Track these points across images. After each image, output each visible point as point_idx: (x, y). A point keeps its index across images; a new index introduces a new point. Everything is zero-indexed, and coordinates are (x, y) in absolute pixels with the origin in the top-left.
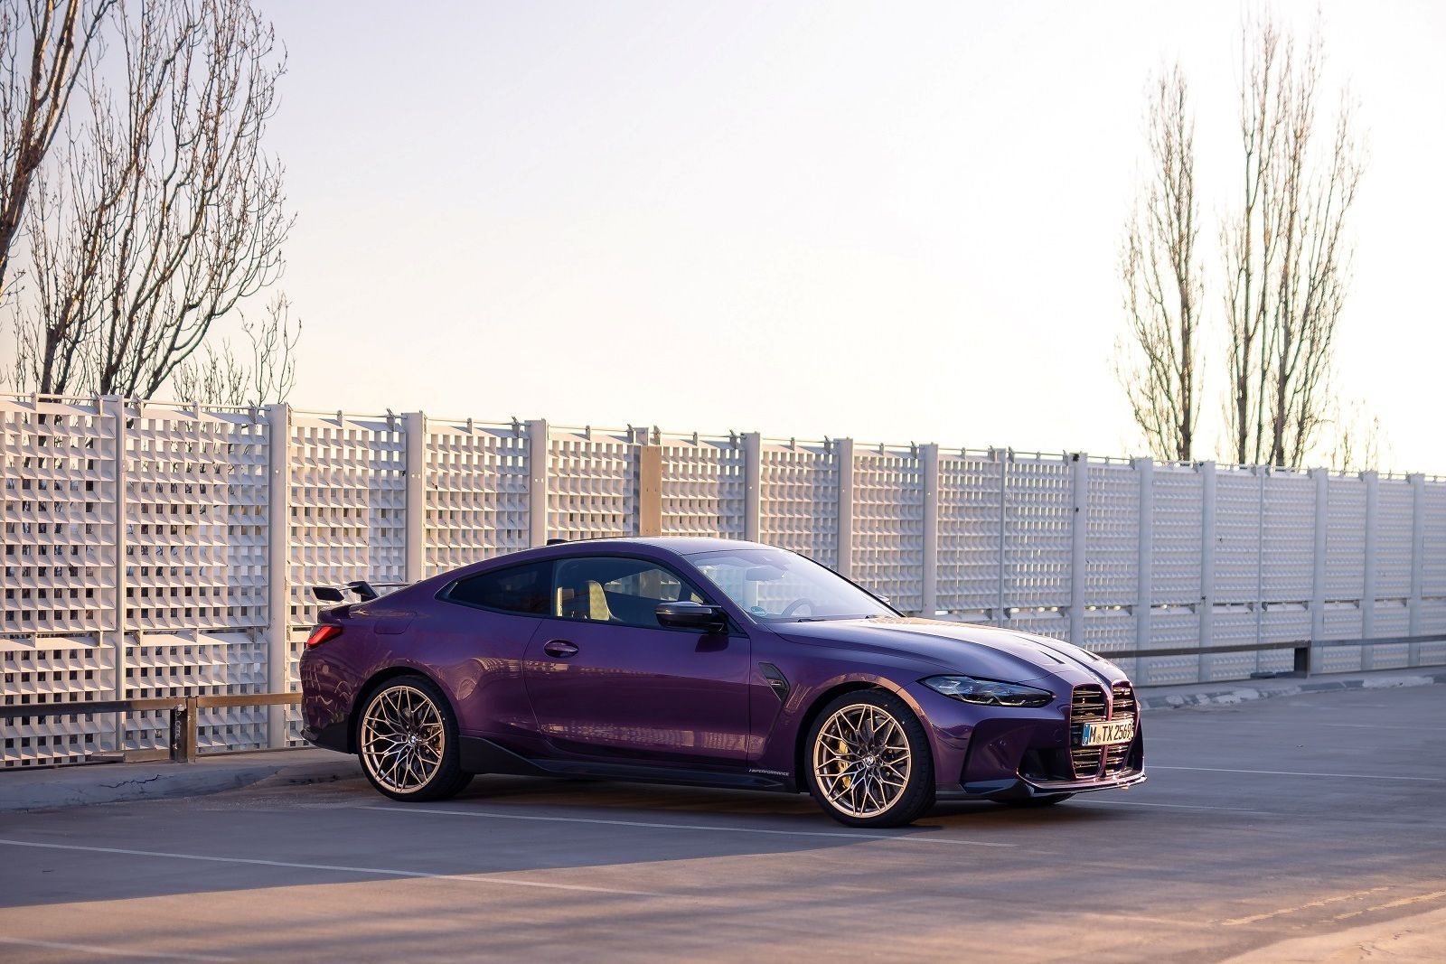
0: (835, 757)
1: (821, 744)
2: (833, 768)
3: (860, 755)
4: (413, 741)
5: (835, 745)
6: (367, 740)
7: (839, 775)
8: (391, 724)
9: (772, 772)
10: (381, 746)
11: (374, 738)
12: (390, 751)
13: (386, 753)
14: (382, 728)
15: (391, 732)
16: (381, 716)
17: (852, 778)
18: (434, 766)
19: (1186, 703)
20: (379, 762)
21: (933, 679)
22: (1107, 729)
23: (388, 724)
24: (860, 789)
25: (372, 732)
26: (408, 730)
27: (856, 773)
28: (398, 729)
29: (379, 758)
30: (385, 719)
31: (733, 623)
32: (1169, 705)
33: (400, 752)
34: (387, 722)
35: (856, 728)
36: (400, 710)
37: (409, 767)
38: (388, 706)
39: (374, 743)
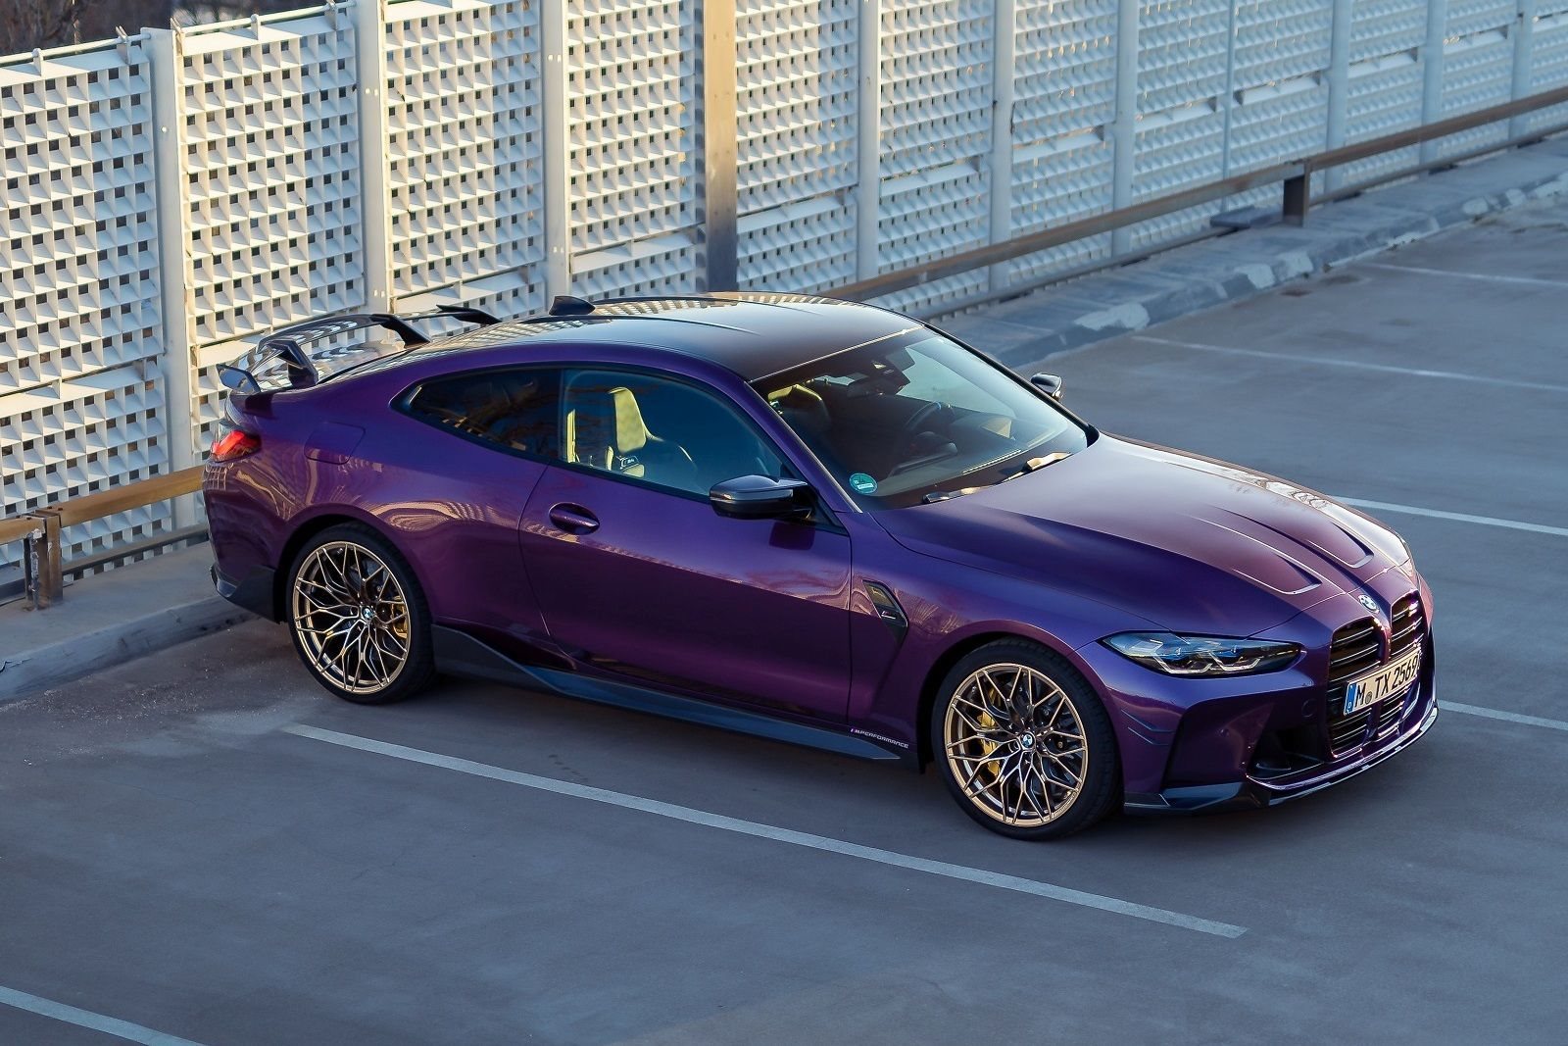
0: (975, 733)
1: (955, 713)
2: (975, 749)
3: (1013, 731)
4: (367, 616)
5: (974, 714)
6: (302, 611)
7: (983, 761)
8: (334, 592)
9: (884, 739)
10: (322, 622)
11: (311, 611)
12: (335, 630)
13: (330, 633)
14: (320, 596)
15: (336, 603)
16: (319, 579)
17: (1001, 766)
18: (398, 661)
19: (1492, 208)
20: (321, 644)
21: (1121, 637)
22: (1383, 681)
23: (330, 592)
24: (1013, 783)
25: (308, 600)
26: (359, 600)
27: (1006, 759)
28: (343, 598)
29: (321, 638)
30: (325, 585)
31: (826, 510)
32: (1466, 217)
33: (348, 631)
34: (328, 589)
35: (1007, 697)
36: (346, 574)
37: (362, 656)
38: (326, 564)
39: (312, 616)
